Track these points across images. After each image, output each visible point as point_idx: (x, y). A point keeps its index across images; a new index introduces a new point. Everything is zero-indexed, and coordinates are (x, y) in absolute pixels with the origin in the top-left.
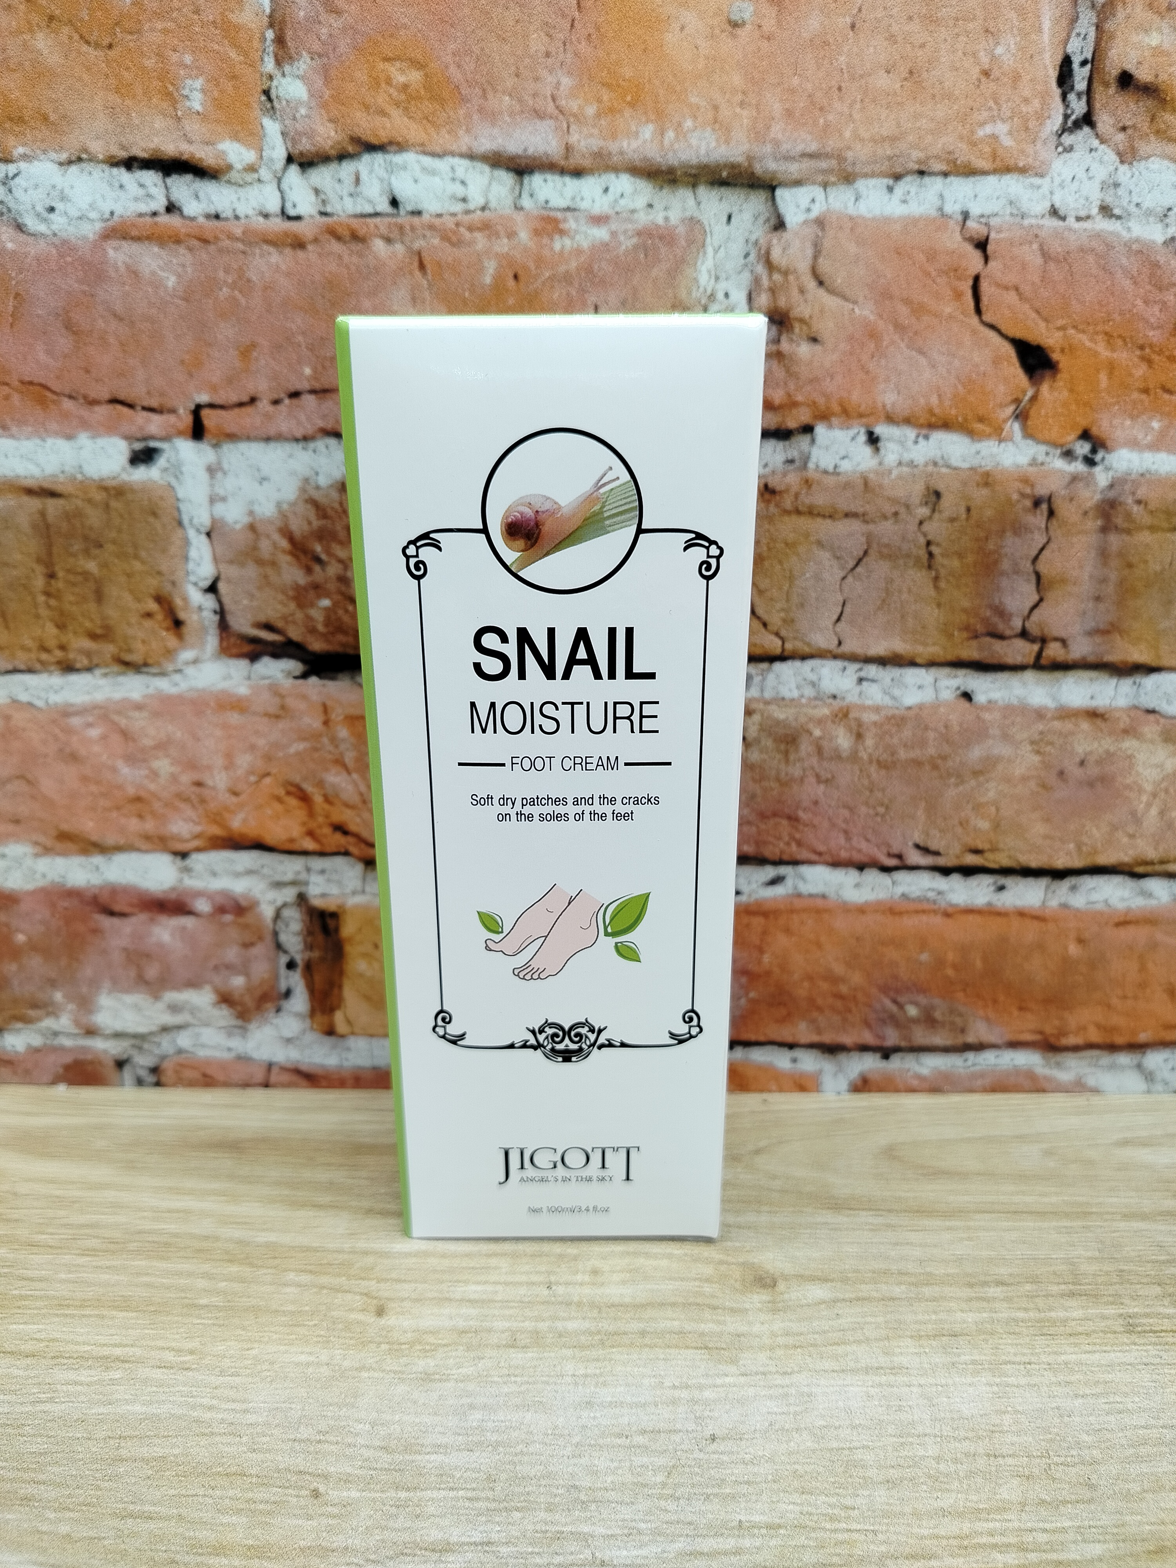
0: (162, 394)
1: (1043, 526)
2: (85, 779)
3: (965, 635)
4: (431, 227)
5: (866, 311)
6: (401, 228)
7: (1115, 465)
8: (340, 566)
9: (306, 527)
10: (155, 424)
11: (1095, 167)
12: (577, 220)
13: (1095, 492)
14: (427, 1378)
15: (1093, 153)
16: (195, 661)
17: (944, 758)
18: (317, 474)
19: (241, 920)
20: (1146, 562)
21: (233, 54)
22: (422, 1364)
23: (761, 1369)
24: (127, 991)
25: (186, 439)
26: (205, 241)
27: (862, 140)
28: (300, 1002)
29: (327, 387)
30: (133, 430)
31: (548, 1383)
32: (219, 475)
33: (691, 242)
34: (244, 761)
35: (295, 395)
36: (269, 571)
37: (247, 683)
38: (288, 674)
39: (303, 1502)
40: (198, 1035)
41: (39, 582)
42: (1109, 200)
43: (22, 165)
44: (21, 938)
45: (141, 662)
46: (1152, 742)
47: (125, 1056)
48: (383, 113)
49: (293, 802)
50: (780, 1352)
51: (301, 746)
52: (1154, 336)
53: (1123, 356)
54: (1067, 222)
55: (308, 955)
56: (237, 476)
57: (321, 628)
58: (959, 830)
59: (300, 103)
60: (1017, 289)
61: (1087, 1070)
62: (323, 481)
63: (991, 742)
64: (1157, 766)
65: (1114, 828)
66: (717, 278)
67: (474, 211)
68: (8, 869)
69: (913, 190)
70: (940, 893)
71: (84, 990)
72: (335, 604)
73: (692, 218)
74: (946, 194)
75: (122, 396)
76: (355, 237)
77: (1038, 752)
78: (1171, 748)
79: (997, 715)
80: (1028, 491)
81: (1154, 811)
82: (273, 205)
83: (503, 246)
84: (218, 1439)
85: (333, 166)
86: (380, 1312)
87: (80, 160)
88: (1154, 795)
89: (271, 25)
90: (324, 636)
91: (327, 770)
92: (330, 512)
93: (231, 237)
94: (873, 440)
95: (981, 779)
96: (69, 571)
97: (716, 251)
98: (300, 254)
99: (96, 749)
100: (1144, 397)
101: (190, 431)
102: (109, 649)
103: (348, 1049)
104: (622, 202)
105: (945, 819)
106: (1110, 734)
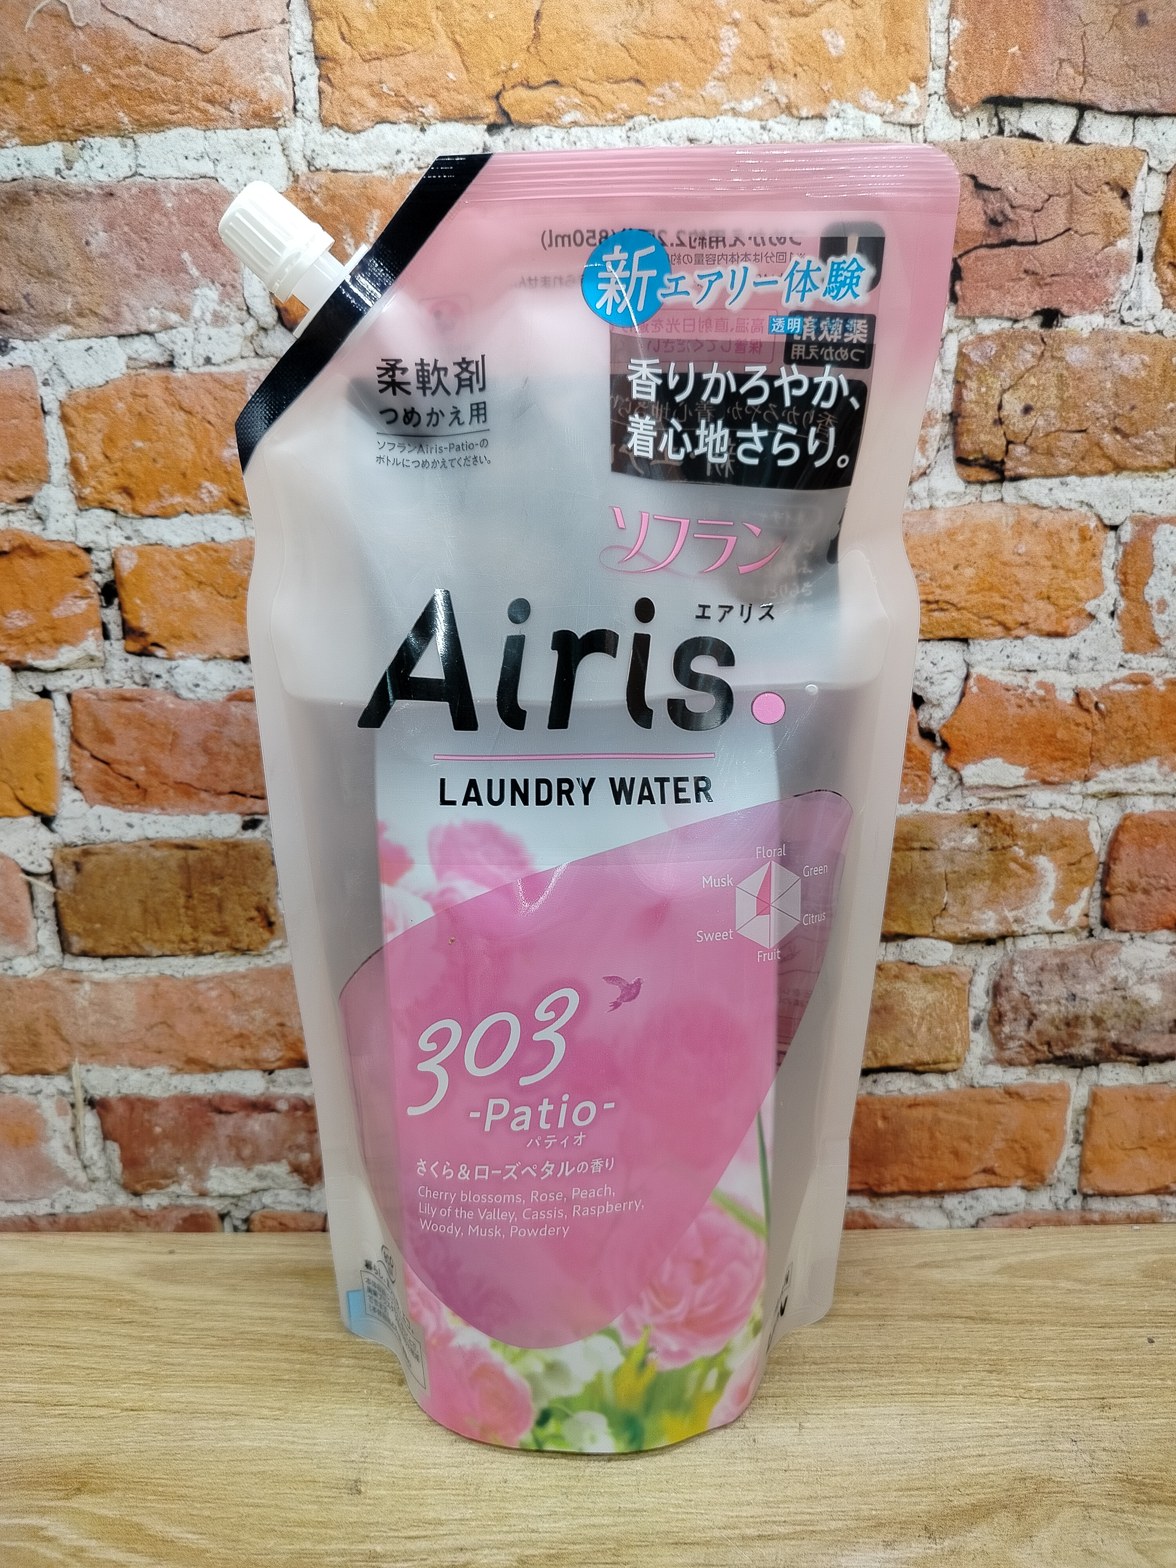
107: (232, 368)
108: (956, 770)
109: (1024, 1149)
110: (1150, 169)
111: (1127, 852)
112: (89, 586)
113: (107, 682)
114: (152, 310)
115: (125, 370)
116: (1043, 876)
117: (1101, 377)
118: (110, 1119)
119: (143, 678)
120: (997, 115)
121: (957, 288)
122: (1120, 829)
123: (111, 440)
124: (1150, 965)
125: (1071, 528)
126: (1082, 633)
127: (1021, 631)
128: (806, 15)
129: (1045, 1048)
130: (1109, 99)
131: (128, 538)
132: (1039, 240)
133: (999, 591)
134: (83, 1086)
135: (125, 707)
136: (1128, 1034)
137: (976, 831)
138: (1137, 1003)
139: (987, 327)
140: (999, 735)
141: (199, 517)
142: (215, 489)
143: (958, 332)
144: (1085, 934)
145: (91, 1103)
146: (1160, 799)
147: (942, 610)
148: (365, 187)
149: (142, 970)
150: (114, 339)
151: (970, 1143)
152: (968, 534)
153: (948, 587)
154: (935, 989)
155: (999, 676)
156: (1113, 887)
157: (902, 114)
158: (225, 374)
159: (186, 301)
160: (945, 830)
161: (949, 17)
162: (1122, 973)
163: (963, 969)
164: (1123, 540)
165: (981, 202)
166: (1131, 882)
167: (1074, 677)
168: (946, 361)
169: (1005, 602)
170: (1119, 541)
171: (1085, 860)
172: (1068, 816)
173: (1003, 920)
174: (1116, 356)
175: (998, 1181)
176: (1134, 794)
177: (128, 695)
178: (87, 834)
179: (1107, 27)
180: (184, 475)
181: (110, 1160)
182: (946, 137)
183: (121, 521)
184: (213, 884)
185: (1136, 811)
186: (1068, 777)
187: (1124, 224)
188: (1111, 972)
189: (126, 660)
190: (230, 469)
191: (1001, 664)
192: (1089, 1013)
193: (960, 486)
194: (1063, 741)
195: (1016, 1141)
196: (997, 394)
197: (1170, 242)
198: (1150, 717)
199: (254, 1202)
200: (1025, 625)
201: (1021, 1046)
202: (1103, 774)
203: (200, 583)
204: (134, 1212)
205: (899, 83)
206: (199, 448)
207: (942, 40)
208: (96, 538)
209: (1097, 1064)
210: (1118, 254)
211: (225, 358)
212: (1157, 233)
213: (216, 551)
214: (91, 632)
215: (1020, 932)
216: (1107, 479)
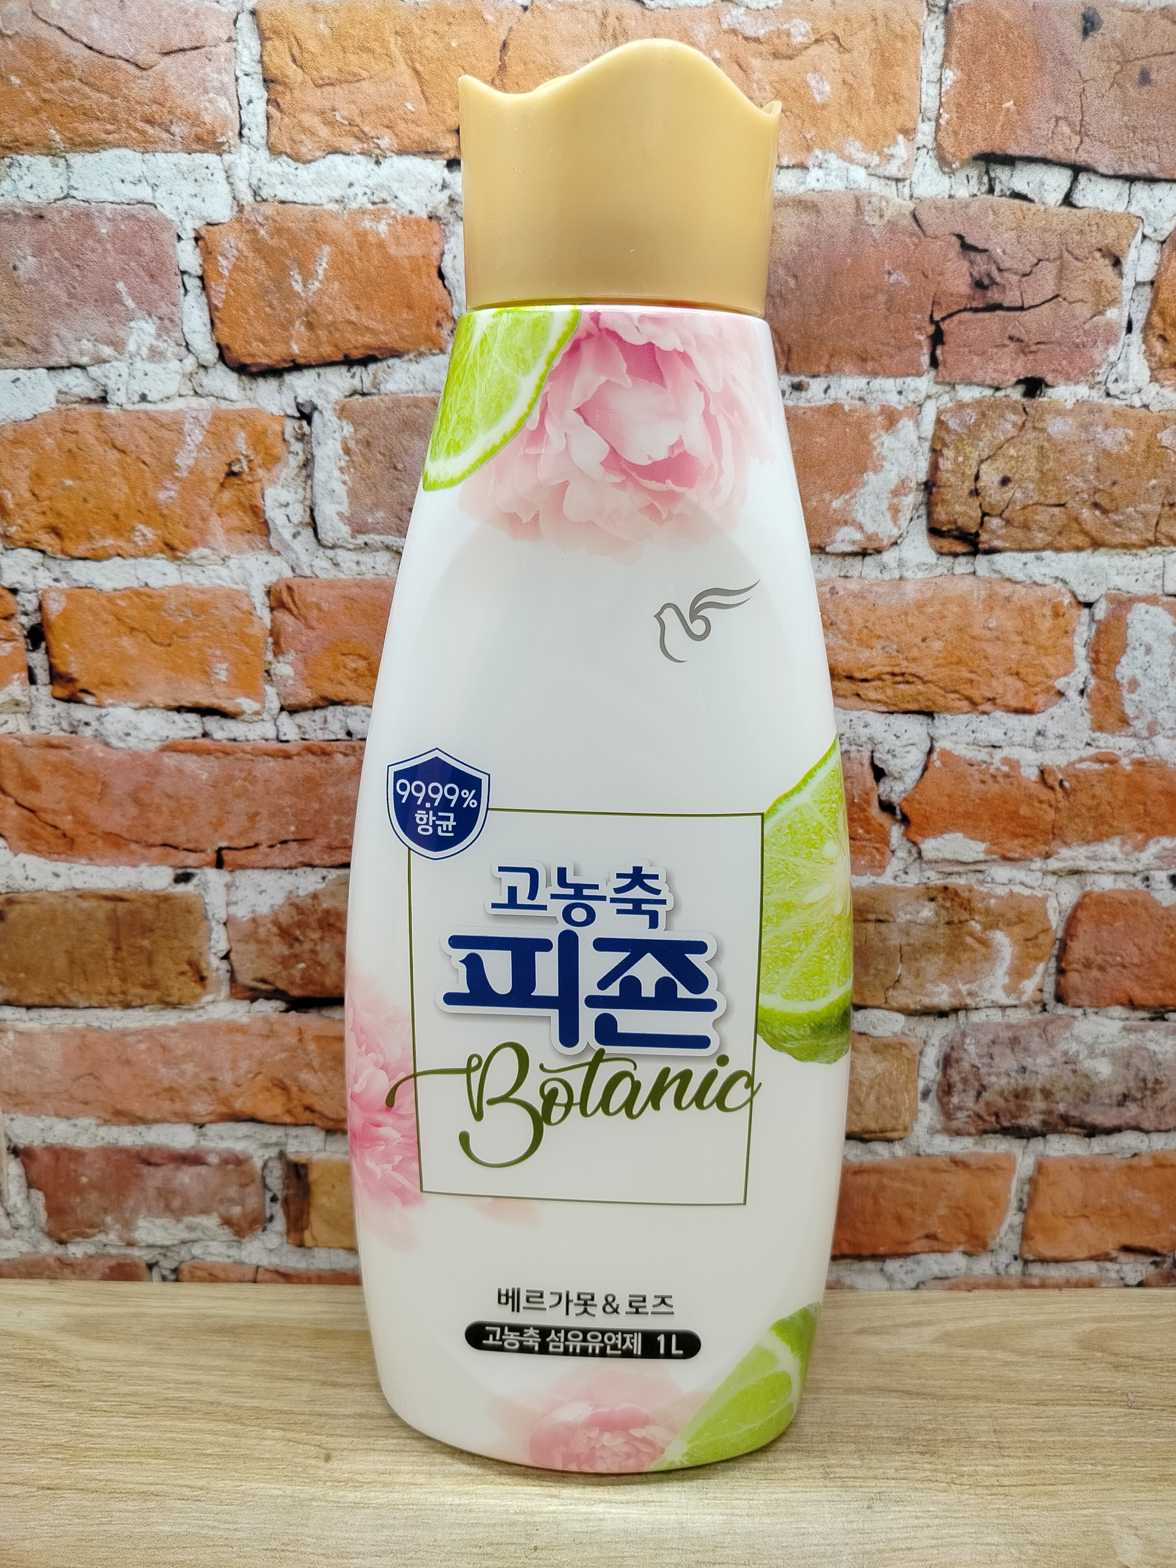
0: (197, 841)
2: (135, 1076)
6: (353, 748)
8: (312, 944)
9: (290, 920)
10: (191, 859)
14: (355, 1505)
16: (213, 1002)
18: (298, 888)
19: (239, 1169)
21: (247, 650)
22: (351, 1497)
24: (158, 1216)
25: (211, 868)
26: (227, 754)
28: (280, 1224)
29: (304, 837)
30: (176, 862)
32: (233, 889)
34: (244, 1065)
35: (284, 842)
36: (265, 946)
37: (248, 1015)
38: (276, 1010)
40: (207, 1247)
41: (110, 953)
43: (111, 710)
44: (84, 1180)
45: (177, 1002)
46: (866, 1054)
47: (154, 1261)
48: (341, 684)
49: (277, 1091)
51: (284, 1055)
55: (286, 1192)
56: (244, 889)
57: (298, 981)
59: (289, 677)
61: (844, 1273)
62: (301, 893)
64: (871, 1069)
68: (78, 1134)
71: (127, 1215)
72: (308, 967)
75: (170, 842)
76: (324, 753)
78: (880, 1057)
81: (872, 1098)
82: (271, 733)
85: (310, 712)
86: (328, 1458)
87: (147, 707)
88: (871, 1088)
89: (271, 635)
90: (301, 986)
91: (302, 1071)
93: (243, 752)
96: (130, 946)
98: (289, 762)
99: (143, 1056)
101: (214, 862)
102: (156, 994)
103: (314, 1257)
107: (169, 407)
108: (915, 843)
109: (968, 1215)
110: (1144, 237)
111: (1085, 930)
112: (16, 630)
113: (33, 728)
114: (84, 341)
115: (54, 404)
116: (999, 951)
117: (1083, 450)
118: (35, 1168)
119: (71, 725)
120: (987, 172)
121: (938, 352)
122: (1079, 906)
123: (38, 476)
124: (1102, 1040)
125: (1044, 604)
126: (1050, 710)
127: (987, 707)
128: (790, 58)
129: (993, 1119)
130: (1106, 161)
131: (56, 580)
132: (1026, 306)
133: (967, 665)
134: (6, 1135)
135: (52, 755)
136: (1076, 1106)
137: (932, 905)
138: (1087, 1077)
139: (967, 394)
140: (961, 809)
141: (132, 561)
142: (149, 533)
143: (937, 398)
144: (1038, 1008)
145: (15, 1151)
146: (1120, 878)
147: (908, 682)
148: (314, 221)
149: (69, 1021)
150: (42, 372)
151: (914, 1209)
152: (937, 607)
153: (914, 660)
154: (885, 1059)
155: (962, 751)
156: (1069, 963)
157: (888, 167)
158: (161, 412)
159: (121, 334)
160: (901, 903)
161: (942, 66)
162: (1074, 1047)
163: (913, 1040)
164: (1097, 618)
165: (966, 264)
166: (1087, 959)
167: (1040, 755)
168: (922, 428)
169: (973, 676)
170: (1092, 619)
171: (1041, 936)
172: (1027, 892)
173: (957, 993)
174: (1099, 429)
175: (941, 1247)
176: (1094, 872)
177: (55, 742)
178: (11, 883)
179: (1108, 85)
180: (116, 516)
181: (34, 1208)
182: (933, 194)
183: (50, 563)
184: (143, 937)
185: (1096, 889)
186: (1028, 853)
187: (1115, 293)
188: (1063, 1046)
189: (54, 706)
190: (165, 512)
191: (967, 739)
192: (1039, 1085)
193: (931, 557)
194: (1025, 818)
195: (960, 1208)
196: (974, 464)
197: (1161, 314)
198: (1115, 796)
199: (183, 1253)
200: (992, 700)
201: (969, 1116)
202: (1065, 852)
203: (133, 629)
204: (59, 1259)
205: (886, 134)
206: (132, 488)
207: (933, 90)
208: (22, 579)
209: (1043, 1135)
210: (1107, 324)
211: (161, 396)
212: (1148, 304)
213: (149, 597)
214: (16, 676)
215: (973, 1005)
216: (1083, 555)
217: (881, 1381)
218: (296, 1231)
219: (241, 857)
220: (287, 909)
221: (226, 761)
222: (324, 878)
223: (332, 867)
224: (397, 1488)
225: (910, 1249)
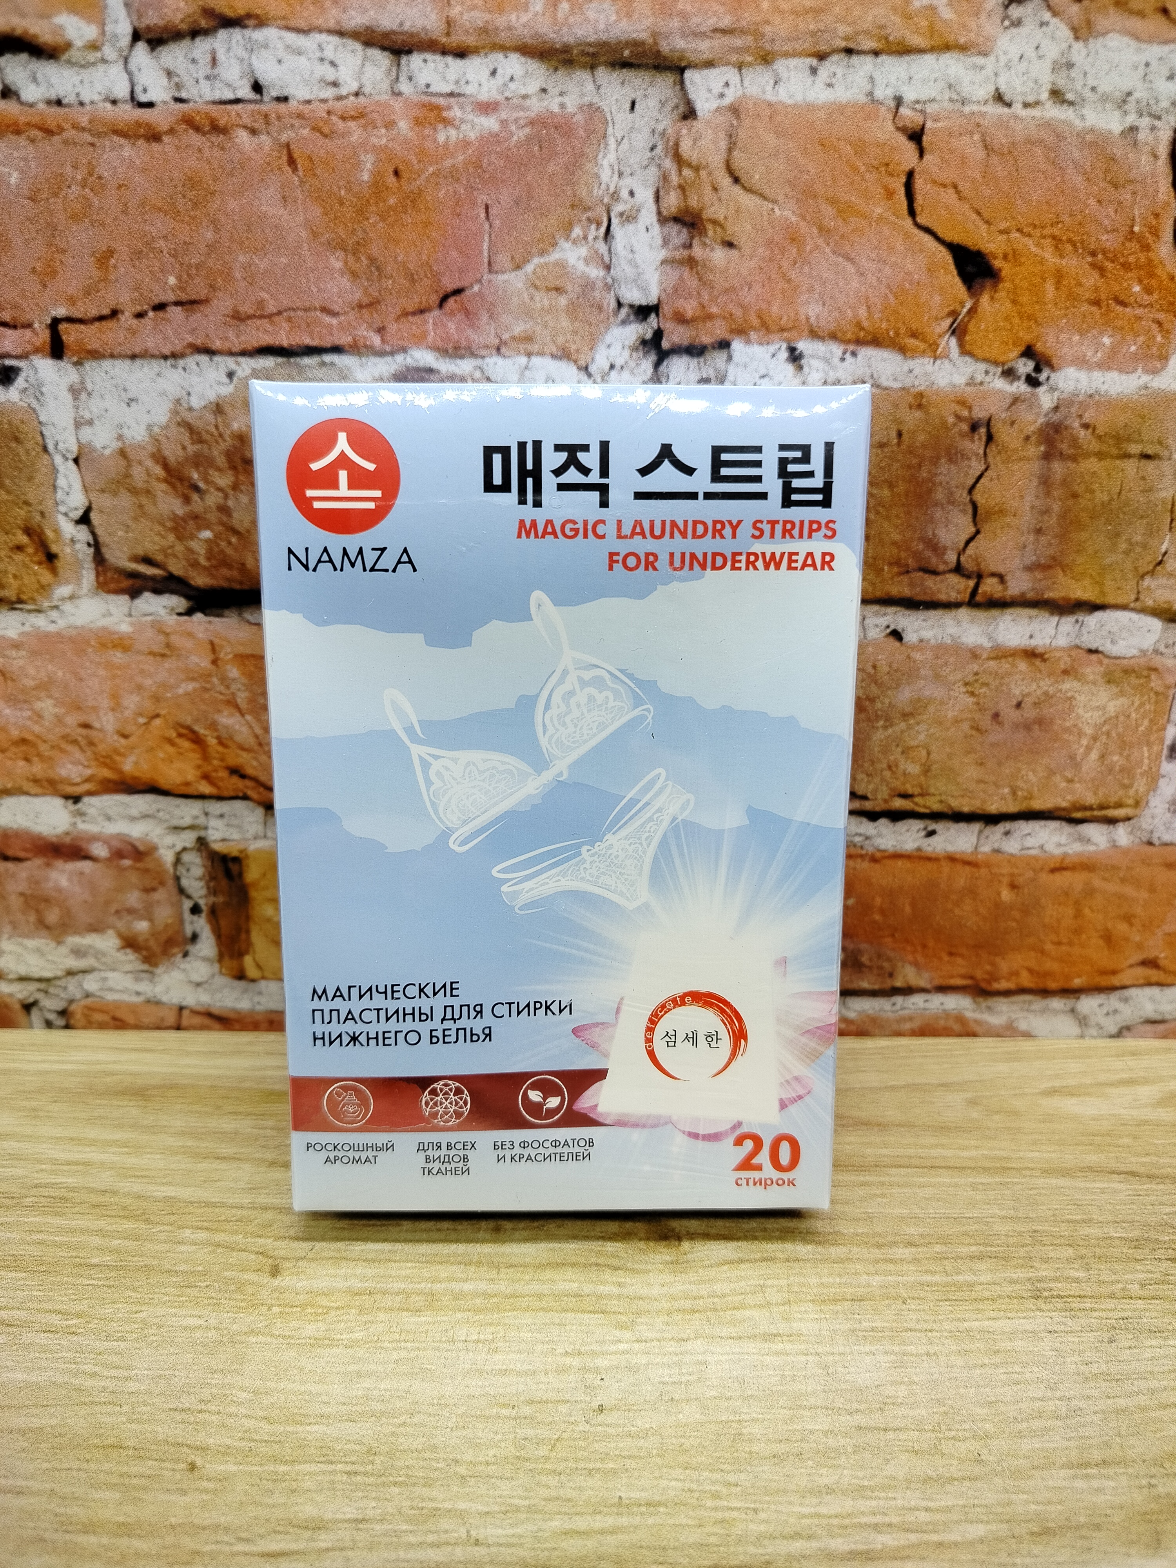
0: (15, 307)
1: (981, 451)
3: (895, 569)
4: (300, 116)
5: (786, 213)
6: (266, 116)
7: (1061, 385)
8: (220, 494)
9: (181, 453)
10: (9, 340)
11: (1046, 44)
12: (461, 108)
13: (1038, 414)
14: (317, 1342)
15: (1044, 28)
16: (72, 597)
17: (872, 700)
18: (189, 394)
19: (138, 865)
20: (1093, 491)
22: (310, 1330)
23: (658, 1335)
24: (28, 936)
25: (44, 356)
26: (47, 131)
27: (781, 12)
28: (207, 946)
29: (193, 297)
31: (437, 1349)
32: (83, 396)
33: (590, 133)
34: (131, 702)
35: (160, 307)
36: (144, 501)
37: (128, 619)
38: (172, 611)
39: (178, 1476)
40: (105, 979)
42: (1061, 83)
45: (14, 599)
46: (1094, 683)
47: (31, 1000)
49: (186, 744)
50: (678, 1317)
51: (190, 686)
52: (1109, 241)
53: (1073, 263)
54: (1013, 109)
55: (212, 899)
56: (102, 396)
57: (203, 561)
58: (887, 774)
60: (955, 187)
61: (1020, 1014)
62: (196, 402)
63: (922, 682)
64: (1098, 708)
65: (1052, 772)
66: (621, 174)
67: (346, 97)
69: (840, 72)
70: (867, 838)
72: (218, 536)
73: (591, 105)
74: (877, 76)
76: (217, 128)
77: (972, 694)
78: (1115, 689)
79: (929, 655)
80: (965, 413)
81: (1094, 755)
82: (121, 88)
83: (380, 138)
84: (97, 1408)
85: (186, 42)
86: (275, 1272)
88: (1095, 739)
90: (207, 571)
91: (219, 711)
92: (206, 436)
93: (76, 127)
94: (795, 357)
95: (912, 722)
97: (619, 143)
98: (155, 146)
100: (1094, 309)
101: (48, 347)
103: (260, 993)
104: (512, 86)
105: (873, 762)
106: (1050, 675)
217: (1093, 1159)
218: (231, 957)
219: (90, 335)
220: (174, 431)
221: (48, 146)
222: (230, 375)
223: (244, 353)
224: (382, 1316)
225: (1116, 981)
